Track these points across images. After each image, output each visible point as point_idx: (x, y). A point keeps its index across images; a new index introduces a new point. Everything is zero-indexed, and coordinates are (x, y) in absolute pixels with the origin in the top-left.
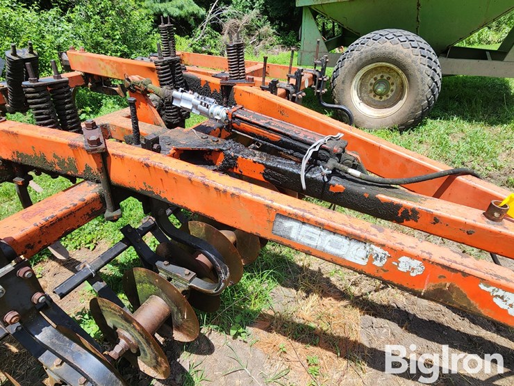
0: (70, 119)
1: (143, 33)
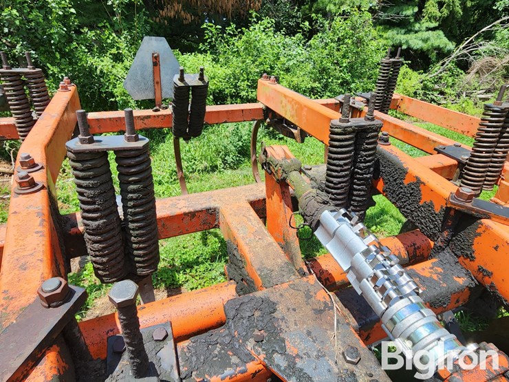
0: (134, 207)
1: (372, 63)
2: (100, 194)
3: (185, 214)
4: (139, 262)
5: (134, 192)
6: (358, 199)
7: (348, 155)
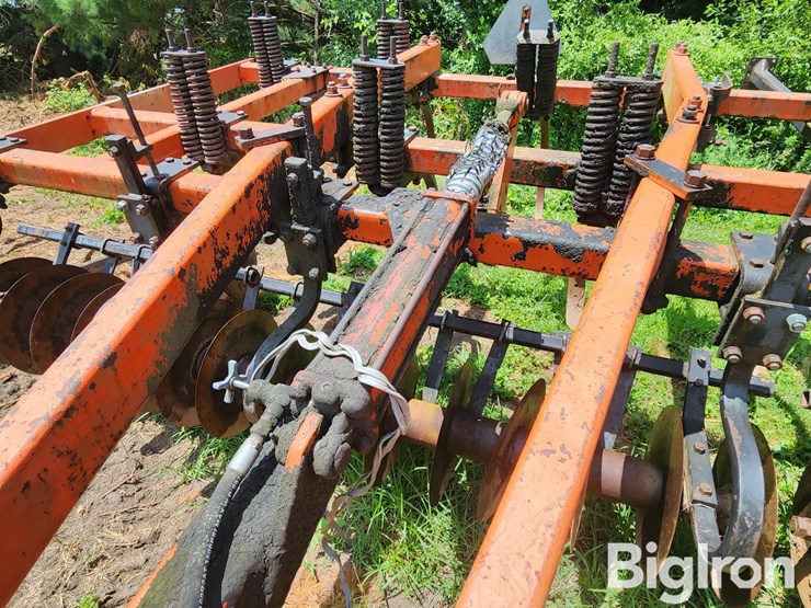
2: (364, 102)
3: (436, 152)
4: (384, 161)
5: (385, 106)
6: (616, 181)
7: (602, 117)
